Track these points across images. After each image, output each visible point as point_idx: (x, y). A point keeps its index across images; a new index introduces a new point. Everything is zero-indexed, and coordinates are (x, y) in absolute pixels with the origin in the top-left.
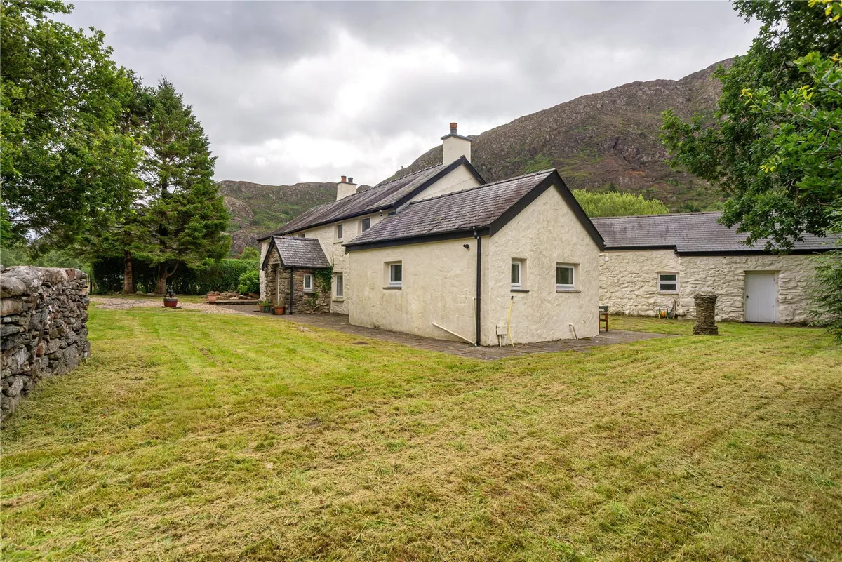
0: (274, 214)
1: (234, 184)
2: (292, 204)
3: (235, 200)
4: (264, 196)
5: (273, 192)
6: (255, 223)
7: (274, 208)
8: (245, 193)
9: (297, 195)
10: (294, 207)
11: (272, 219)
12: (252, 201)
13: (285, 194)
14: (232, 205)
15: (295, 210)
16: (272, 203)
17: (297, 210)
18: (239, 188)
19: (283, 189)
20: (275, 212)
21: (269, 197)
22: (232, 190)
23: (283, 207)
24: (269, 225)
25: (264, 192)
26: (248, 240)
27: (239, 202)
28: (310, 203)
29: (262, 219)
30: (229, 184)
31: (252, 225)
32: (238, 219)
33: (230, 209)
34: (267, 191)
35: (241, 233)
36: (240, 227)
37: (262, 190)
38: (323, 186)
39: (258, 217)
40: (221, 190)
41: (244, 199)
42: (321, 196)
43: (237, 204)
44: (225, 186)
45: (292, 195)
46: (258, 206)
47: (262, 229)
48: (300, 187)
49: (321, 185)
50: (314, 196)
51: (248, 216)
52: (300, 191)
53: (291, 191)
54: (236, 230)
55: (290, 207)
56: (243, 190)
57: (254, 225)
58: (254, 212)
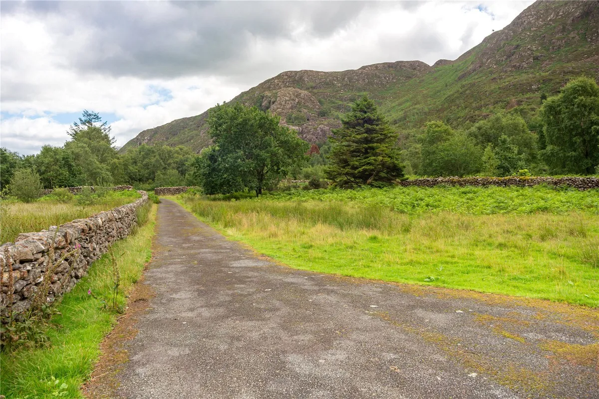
0: (340, 103)
1: (296, 74)
2: (360, 90)
3: (300, 91)
4: (328, 84)
5: (337, 78)
6: (323, 114)
7: (340, 97)
8: (308, 83)
9: (364, 80)
10: (362, 93)
11: (338, 108)
12: (315, 91)
13: (350, 79)
14: (297, 97)
16: (337, 91)
18: (301, 78)
19: (349, 75)
20: (341, 100)
21: (333, 84)
22: (294, 81)
23: (349, 94)
24: (338, 116)
25: (328, 80)
26: (318, 133)
27: (304, 93)
28: (380, 88)
29: (330, 110)
30: (290, 74)
31: (320, 116)
32: (305, 110)
33: (293, 100)
34: (331, 78)
35: (310, 126)
36: (308, 120)
37: (325, 78)
38: (392, 67)
39: (325, 107)
40: (283, 82)
41: (307, 89)
42: (391, 78)
43: (302, 95)
44: (286, 77)
45: (358, 80)
46: (322, 96)
47: (332, 121)
48: (367, 70)
49: (390, 65)
50: (383, 78)
51: (315, 106)
52: (367, 75)
53: (357, 76)
54: (303, 123)
55: (358, 94)
56: (306, 79)
57: (322, 116)
58: (320, 102)
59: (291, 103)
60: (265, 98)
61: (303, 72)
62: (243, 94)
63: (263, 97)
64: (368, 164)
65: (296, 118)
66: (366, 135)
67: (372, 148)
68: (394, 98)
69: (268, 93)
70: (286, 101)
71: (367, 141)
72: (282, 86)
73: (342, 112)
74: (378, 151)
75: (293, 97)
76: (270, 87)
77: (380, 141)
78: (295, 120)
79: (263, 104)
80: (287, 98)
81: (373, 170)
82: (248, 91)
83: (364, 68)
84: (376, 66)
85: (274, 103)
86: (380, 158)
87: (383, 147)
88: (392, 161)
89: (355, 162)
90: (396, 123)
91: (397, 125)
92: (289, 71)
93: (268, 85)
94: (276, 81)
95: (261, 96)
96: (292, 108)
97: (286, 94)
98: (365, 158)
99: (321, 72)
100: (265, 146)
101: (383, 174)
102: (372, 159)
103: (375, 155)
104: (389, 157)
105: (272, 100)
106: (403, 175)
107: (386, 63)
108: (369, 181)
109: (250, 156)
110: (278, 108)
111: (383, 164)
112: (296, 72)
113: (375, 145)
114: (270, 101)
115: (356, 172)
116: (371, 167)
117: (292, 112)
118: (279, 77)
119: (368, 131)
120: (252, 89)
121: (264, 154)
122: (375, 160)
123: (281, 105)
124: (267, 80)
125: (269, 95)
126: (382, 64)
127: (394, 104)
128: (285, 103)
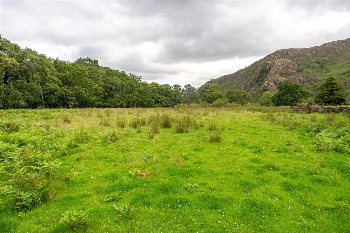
0: (310, 64)
1: (284, 51)
2: (321, 57)
3: (287, 60)
4: (302, 55)
5: (308, 51)
6: (299, 71)
7: (310, 61)
8: (291, 55)
9: (325, 51)
10: (324, 58)
11: (308, 67)
12: (295, 59)
13: (316, 51)
14: (285, 63)
15: (324, 60)
16: (308, 58)
17: (326, 60)
18: (287, 53)
19: (315, 49)
20: (310, 63)
21: (305, 55)
22: (283, 55)
23: (315, 60)
24: (308, 71)
25: (303, 53)
26: (297, 81)
27: (289, 61)
28: (335, 55)
29: (303, 68)
30: (281, 51)
31: (298, 72)
32: (289, 69)
33: (284, 65)
34: (304, 51)
35: (292, 77)
36: (291, 74)
37: (301, 52)
38: (344, 42)
39: (301, 67)
40: (277, 56)
41: (291, 58)
42: (343, 48)
43: (288, 62)
44: (279, 53)
45: (321, 52)
46: (299, 61)
47: (304, 74)
48: (327, 46)
49: (342, 41)
50: (337, 49)
51: (295, 67)
52: (327, 48)
53: (321, 49)
54: (289, 76)
55: (321, 59)
56: (290, 53)
57: (299, 72)
58: (298, 65)
59: (282, 66)
60: (268, 65)
61: (288, 49)
62: (255, 63)
63: (267, 64)
64: (331, 98)
65: (285, 74)
66: (331, 89)
67: (333, 93)
68: (344, 60)
69: (269, 62)
70: (279, 65)
71: (331, 90)
72: (276, 58)
73: (310, 69)
74: (335, 94)
75: (283, 63)
76: (270, 59)
77: (336, 90)
78: (284, 75)
79: (267, 67)
80: (280, 64)
81: (333, 100)
82: (258, 61)
83: (325, 44)
84: (333, 43)
85: (273, 66)
86: (336, 96)
87: (337, 92)
88: (341, 97)
89: (326, 97)
90: (345, 74)
91: (346, 75)
92: (281, 50)
93: (269, 57)
94: (273, 55)
95: (266, 64)
96: (282, 69)
97: (279, 62)
98: (330, 96)
99: (298, 49)
100: (296, 93)
101: (337, 101)
102: (333, 96)
103: (335, 95)
104: (340, 96)
105: (272, 65)
106: (345, 102)
107: (340, 41)
108: (332, 103)
109: (291, 96)
110: (275, 69)
111: (337, 98)
112: (284, 50)
113: (334, 92)
114: (271, 66)
115: (327, 100)
116: (333, 99)
117: (282, 71)
118: (275, 53)
119: (331, 87)
120: (260, 60)
121: (296, 95)
122: (334, 97)
123: (277, 67)
124: (268, 55)
125: (270, 63)
126: (337, 41)
127: (344, 63)
128: (279, 66)
